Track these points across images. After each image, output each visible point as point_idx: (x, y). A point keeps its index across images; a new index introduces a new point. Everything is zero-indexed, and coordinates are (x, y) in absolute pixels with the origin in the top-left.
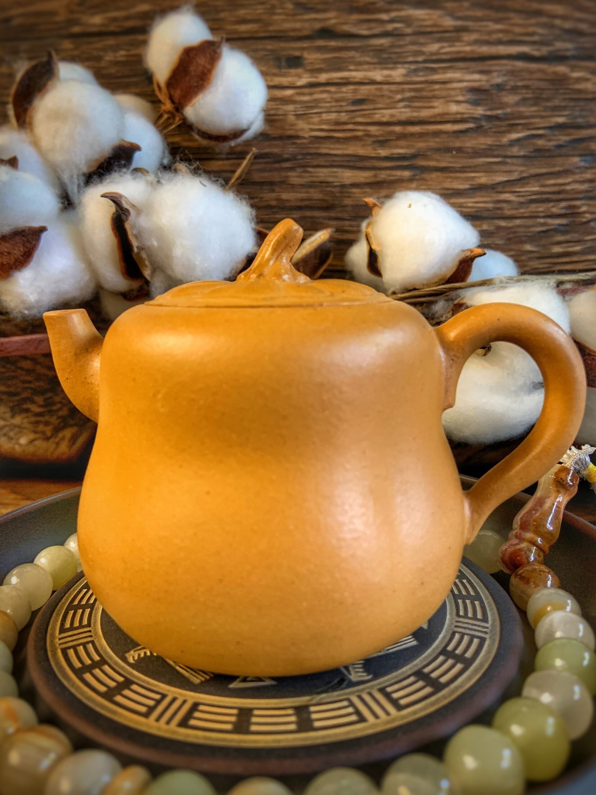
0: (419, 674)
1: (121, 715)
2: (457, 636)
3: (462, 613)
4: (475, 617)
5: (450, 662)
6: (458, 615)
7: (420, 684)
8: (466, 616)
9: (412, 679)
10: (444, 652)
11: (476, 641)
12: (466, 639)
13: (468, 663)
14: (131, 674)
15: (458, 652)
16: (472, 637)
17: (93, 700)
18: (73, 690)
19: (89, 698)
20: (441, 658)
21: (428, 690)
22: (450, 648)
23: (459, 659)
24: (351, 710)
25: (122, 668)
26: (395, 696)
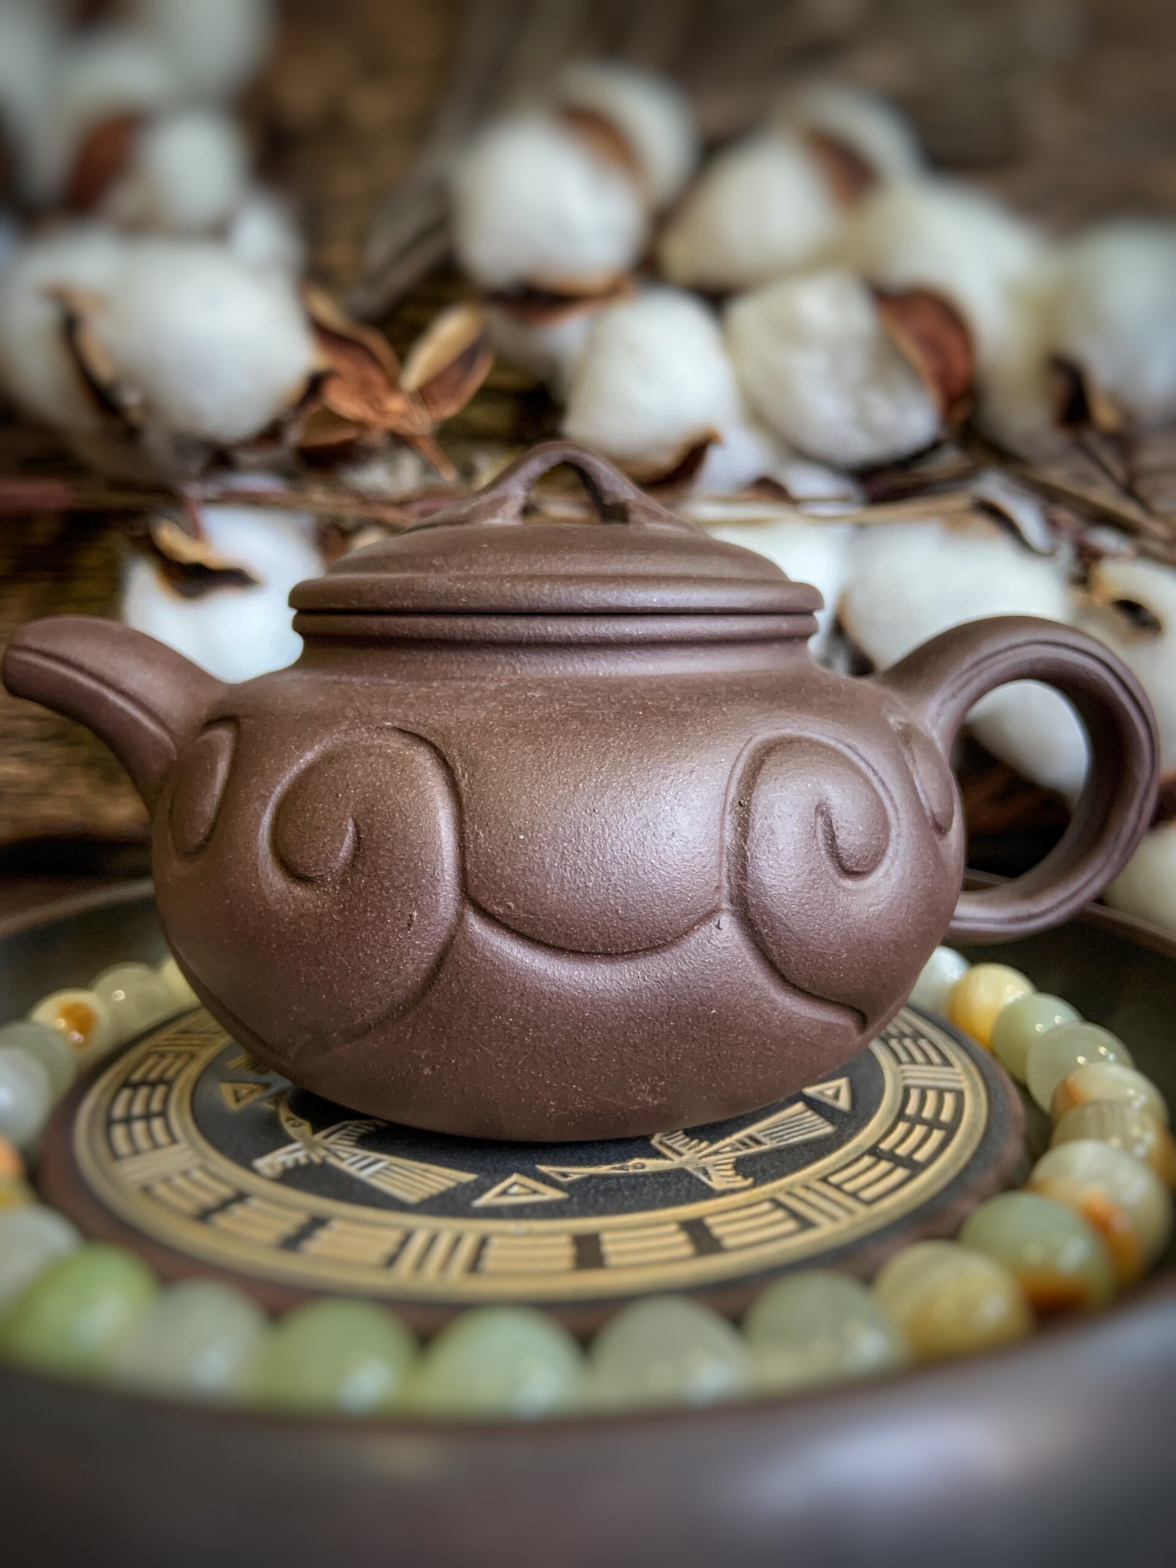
0: (874, 1151)
2: (914, 1095)
3: (904, 1057)
4: (929, 1062)
5: (919, 1130)
6: (899, 1061)
7: (884, 1166)
8: (913, 1061)
9: (867, 1161)
10: (901, 1116)
11: (949, 1099)
12: (931, 1096)
13: (951, 1130)
15: (928, 1113)
16: (941, 1093)
20: (902, 1127)
21: (900, 1173)
22: (911, 1110)
23: (933, 1124)
24: (779, 1214)
26: (848, 1187)
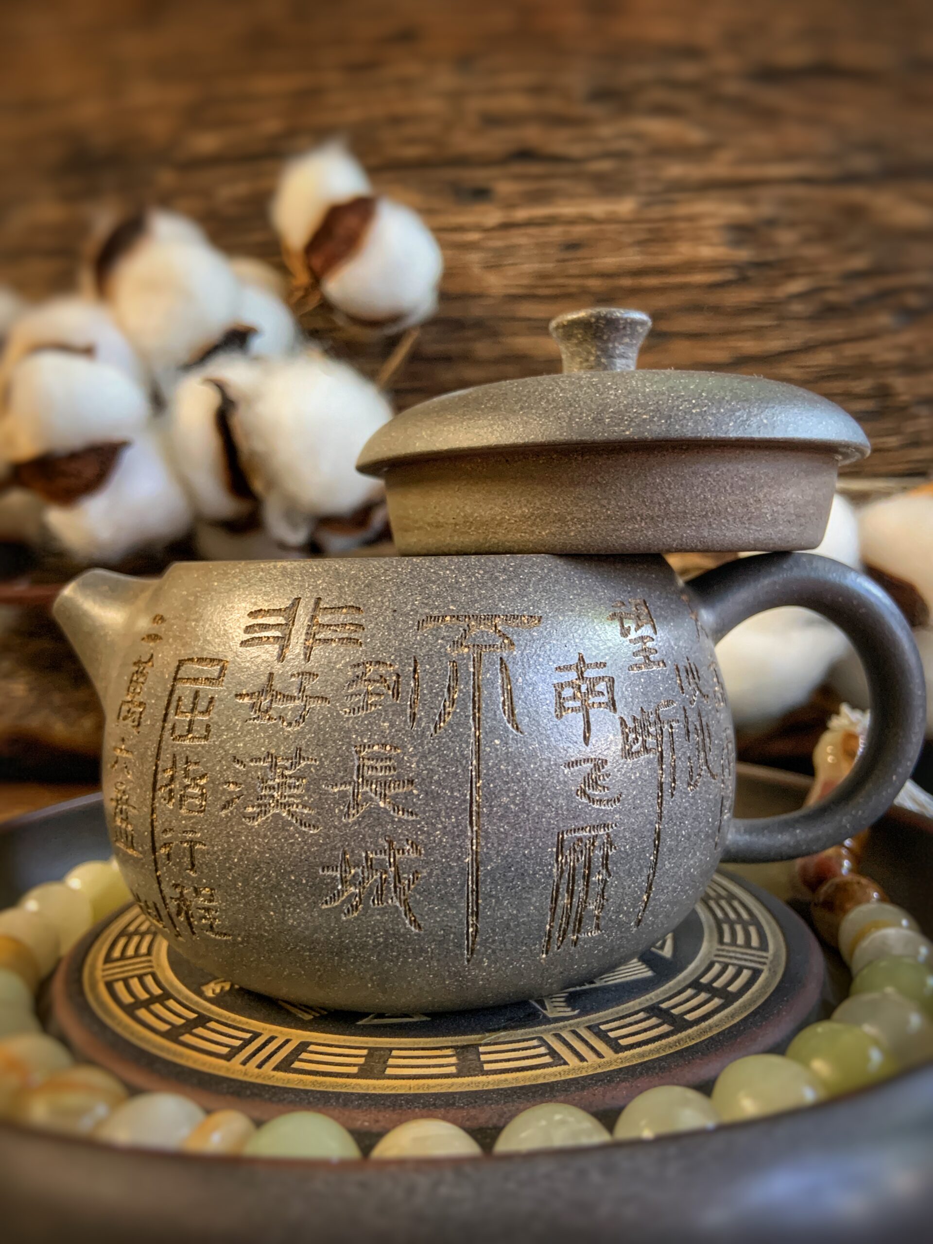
0: (653, 1010)
1: (189, 1058)
2: (717, 968)
3: (727, 940)
4: (748, 944)
5: (703, 996)
6: (721, 941)
7: (654, 1021)
8: (733, 943)
9: (642, 1015)
10: (695, 984)
11: (746, 974)
12: (731, 971)
13: (729, 998)
14: (209, 1010)
15: (717, 984)
16: (741, 968)
17: (148, 1041)
18: (119, 1030)
19: (143, 1039)
20: (690, 992)
21: (666, 1028)
22: (704, 980)
23: (718, 992)
24: (543, 1050)
25: (196, 1003)
26: (612, 1035)
